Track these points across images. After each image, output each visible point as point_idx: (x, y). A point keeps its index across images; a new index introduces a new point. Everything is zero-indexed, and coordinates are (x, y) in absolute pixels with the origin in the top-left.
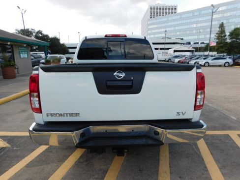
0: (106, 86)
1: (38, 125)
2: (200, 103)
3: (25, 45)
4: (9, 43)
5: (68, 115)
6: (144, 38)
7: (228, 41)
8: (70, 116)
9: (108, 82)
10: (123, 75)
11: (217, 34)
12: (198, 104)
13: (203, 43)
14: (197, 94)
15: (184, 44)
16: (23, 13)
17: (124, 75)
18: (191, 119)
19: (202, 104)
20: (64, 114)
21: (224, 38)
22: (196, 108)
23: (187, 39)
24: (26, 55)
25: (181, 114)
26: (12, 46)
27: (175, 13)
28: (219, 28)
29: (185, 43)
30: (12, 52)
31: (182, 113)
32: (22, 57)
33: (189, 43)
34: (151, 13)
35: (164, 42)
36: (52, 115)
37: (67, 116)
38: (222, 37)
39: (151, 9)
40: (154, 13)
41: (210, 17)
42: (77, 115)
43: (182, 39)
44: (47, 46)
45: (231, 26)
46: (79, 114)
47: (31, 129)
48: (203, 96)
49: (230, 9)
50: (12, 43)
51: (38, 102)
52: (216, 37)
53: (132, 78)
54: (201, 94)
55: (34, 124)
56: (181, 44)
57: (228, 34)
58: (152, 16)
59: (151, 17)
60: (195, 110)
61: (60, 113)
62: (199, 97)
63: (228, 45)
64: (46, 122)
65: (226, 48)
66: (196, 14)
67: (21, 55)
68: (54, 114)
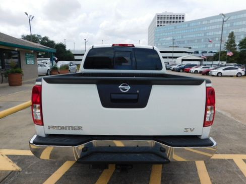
0: (110, 99)
1: (39, 137)
2: (209, 119)
3: (32, 52)
4: (16, 49)
5: (71, 128)
6: (152, 48)
7: (238, 50)
8: (72, 129)
9: (112, 95)
10: (128, 88)
11: (227, 43)
12: (207, 120)
13: (212, 52)
14: (206, 110)
15: (192, 53)
16: (31, 19)
17: (130, 88)
18: (200, 136)
19: (212, 120)
20: (66, 127)
21: (233, 47)
22: (206, 124)
23: (195, 47)
24: (33, 61)
25: (189, 130)
26: (18, 52)
27: (183, 21)
28: (229, 37)
29: (194, 52)
30: (19, 58)
31: (191, 129)
32: (28, 63)
33: (197, 52)
34: (158, 22)
35: (172, 50)
36: (54, 127)
37: (69, 129)
38: (232, 46)
39: (158, 18)
40: (161, 22)
41: (221, 26)
42: (80, 128)
43: (190, 48)
44: (54, 53)
45: (240, 35)
46: (81, 127)
47: (32, 142)
48: (213, 112)
49: (236, 19)
50: (19, 49)
51: (40, 114)
52: (225, 47)
53: (138, 92)
54: (211, 109)
55: (35, 136)
56: (189, 53)
57: (237, 43)
58: (160, 25)
59: (158, 26)
60: (204, 126)
61: (61, 126)
62: (208, 112)
63: (238, 55)
64: (47, 134)
65: (236, 58)
66: (204, 23)
67: (28, 61)
68: (56, 127)
